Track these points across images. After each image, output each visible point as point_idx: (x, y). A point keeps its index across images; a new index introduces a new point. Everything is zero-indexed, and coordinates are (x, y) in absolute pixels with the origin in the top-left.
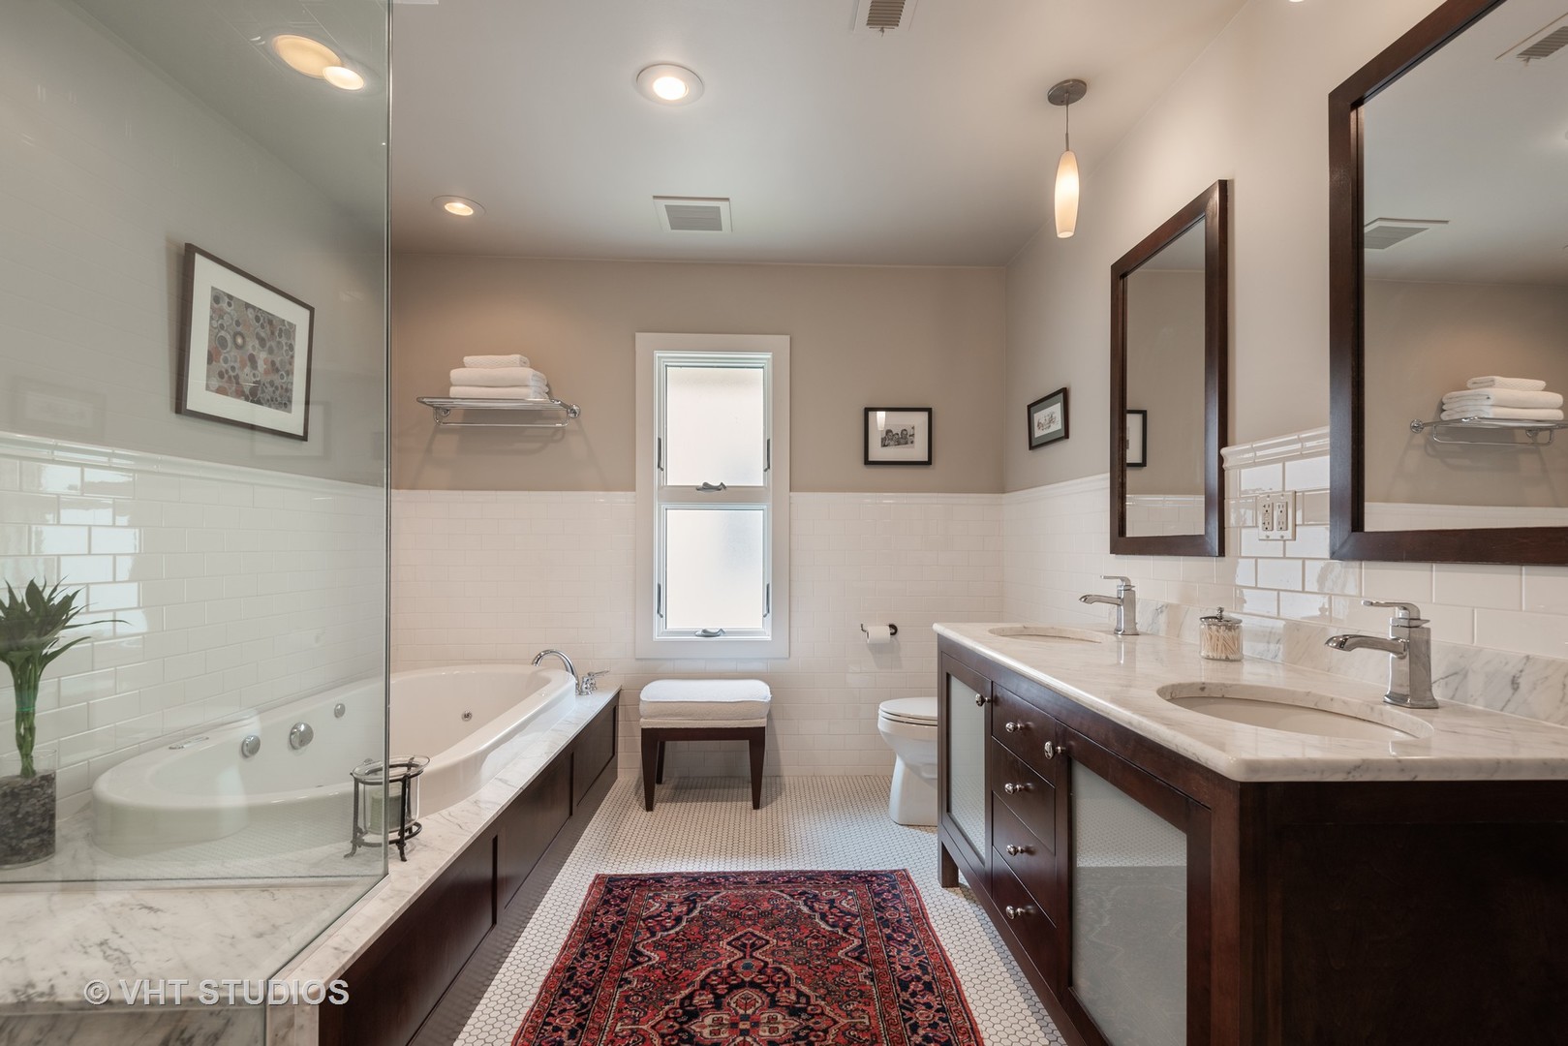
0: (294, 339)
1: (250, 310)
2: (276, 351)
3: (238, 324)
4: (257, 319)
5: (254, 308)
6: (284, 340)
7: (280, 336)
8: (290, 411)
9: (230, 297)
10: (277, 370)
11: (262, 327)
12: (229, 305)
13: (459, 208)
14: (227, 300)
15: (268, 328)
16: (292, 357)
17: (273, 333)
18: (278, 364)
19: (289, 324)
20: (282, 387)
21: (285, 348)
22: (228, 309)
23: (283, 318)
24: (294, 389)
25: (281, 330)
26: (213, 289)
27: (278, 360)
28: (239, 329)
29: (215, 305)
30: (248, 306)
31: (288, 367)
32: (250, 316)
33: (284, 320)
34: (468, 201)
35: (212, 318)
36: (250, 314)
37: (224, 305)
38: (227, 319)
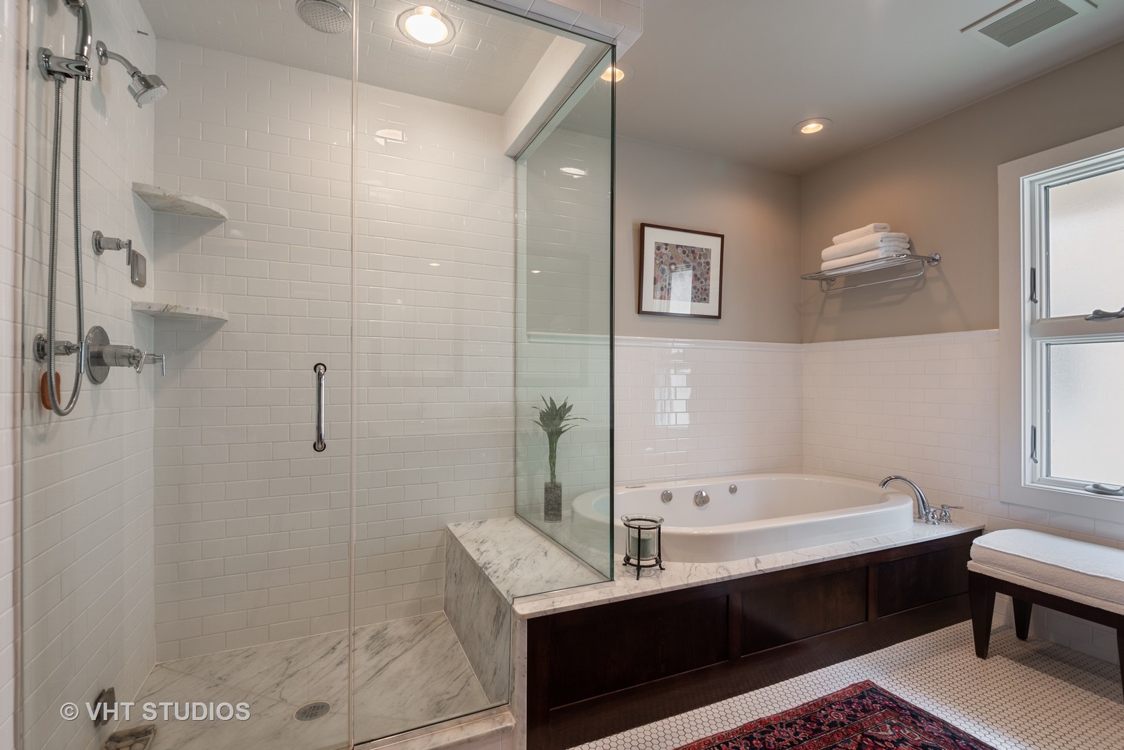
0: (710, 258)
1: (680, 248)
2: (697, 268)
3: (672, 258)
4: (684, 252)
5: (682, 246)
6: (702, 261)
7: (700, 258)
8: (708, 302)
9: (666, 245)
10: (699, 279)
11: (688, 256)
12: (666, 249)
13: (812, 128)
14: (664, 247)
15: (691, 255)
16: (709, 269)
17: (695, 258)
18: (699, 276)
19: (706, 249)
20: (702, 289)
21: (703, 264)
22: (666, 252)
23: (701, 247)
24: (710, 288)
25: (700, 255)
26: (656, 243)
27: (698, 274)
28: (672, 261)
29: (658, 252)
30: (678, 246)
31: (706, 276)
32: (679, 252)
33: (702, 249)
34: (819, 119)
35: (656, 259)
36: (680, 250)
37: (663, 250)
38: (665, 258)
